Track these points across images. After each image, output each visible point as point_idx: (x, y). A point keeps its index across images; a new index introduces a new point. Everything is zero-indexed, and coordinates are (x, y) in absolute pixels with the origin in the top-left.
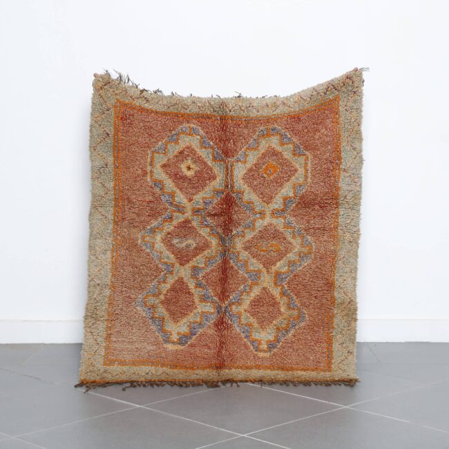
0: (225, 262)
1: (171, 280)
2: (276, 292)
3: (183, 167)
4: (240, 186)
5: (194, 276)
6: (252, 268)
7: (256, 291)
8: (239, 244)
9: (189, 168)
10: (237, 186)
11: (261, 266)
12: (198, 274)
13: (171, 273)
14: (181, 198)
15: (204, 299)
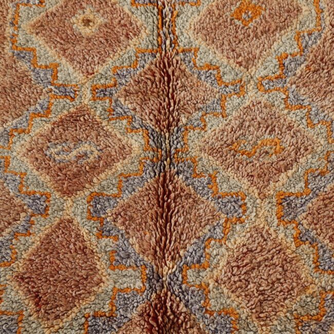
0: (164, 181)
1: (42, 228)
2: (284, 236)
3: (76, 22)
4: (190, 42)
5: (95, 214)
6: (225, 188)
7: (239, 237)
8: (194, 142)
9: (87, 22)
10: (183, 42)
11: (245, 183)
12: (104, 209)
13: (44, 212)
14: (69, 72)
15: (118, 260)
